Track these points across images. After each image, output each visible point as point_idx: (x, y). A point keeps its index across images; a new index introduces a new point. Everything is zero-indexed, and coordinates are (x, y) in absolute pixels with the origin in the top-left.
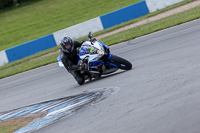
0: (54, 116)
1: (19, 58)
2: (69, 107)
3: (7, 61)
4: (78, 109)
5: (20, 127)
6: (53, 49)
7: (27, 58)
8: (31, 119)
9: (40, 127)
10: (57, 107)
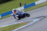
0: (35, 21)
1: (27, 8)
2: (38, 19)
3: (24, 9)
4: (40, 20)
5: (27, 24)
6: (35, 6)
7: (29, 8)
8: (29, 22)
9: (31, 24)
10: (36, 19)
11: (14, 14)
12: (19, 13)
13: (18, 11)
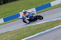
11: (24, 16)
12: (30, 15)
13: (29, 13)
